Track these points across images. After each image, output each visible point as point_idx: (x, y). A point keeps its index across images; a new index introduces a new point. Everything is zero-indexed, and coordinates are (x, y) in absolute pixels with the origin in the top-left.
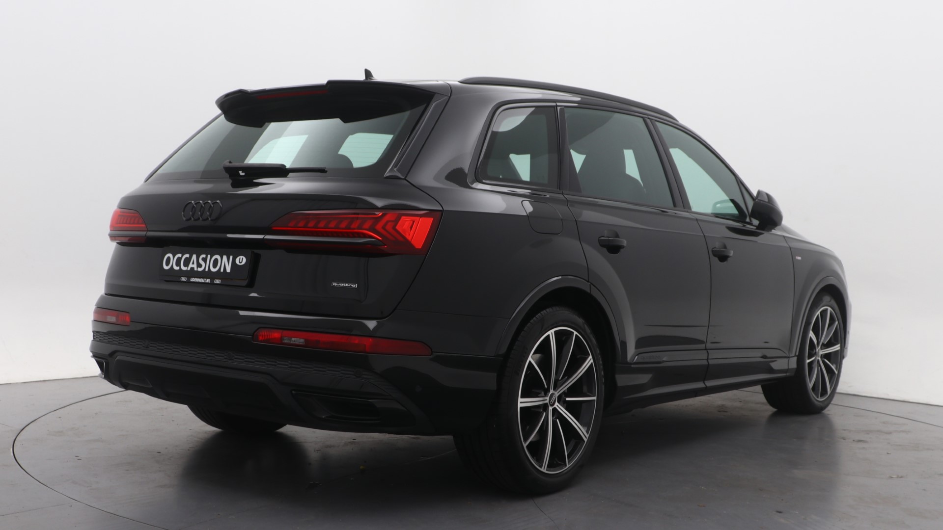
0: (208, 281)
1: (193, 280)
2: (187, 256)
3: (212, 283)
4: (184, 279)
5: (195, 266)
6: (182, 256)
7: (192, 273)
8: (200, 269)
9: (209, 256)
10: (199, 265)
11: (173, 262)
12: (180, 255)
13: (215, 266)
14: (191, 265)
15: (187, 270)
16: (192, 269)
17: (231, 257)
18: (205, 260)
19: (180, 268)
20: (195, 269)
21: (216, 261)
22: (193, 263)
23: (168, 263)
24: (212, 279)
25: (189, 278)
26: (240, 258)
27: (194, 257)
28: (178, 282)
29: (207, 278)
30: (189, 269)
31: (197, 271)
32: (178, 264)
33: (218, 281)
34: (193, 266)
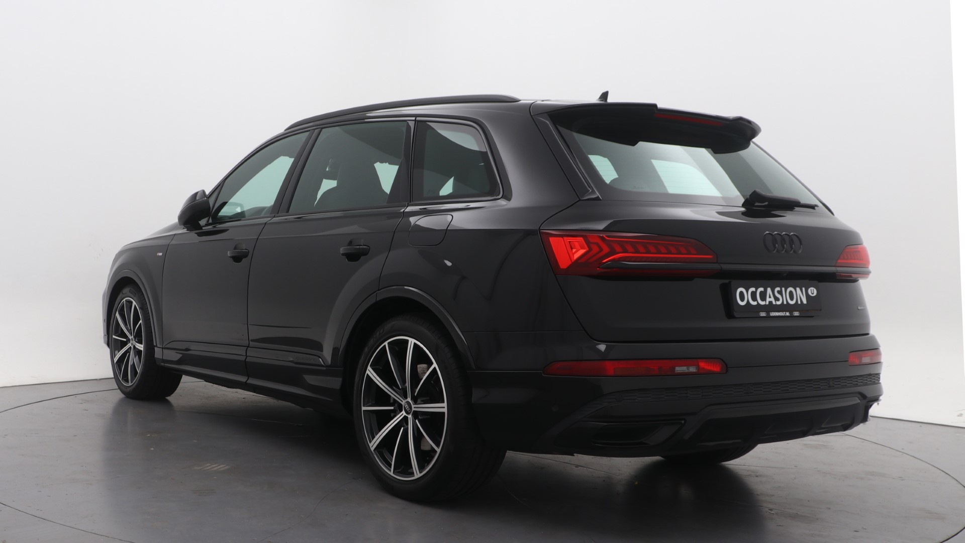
0: (788, 314)
1: (773, 314)
2: (761, 289)
3: (792, 317)
4: (763, 314)
5: (772, 299)
6: (756, 290)
7: (771, 307)
8: (779, 303)
9: (783, 289)
10: (777, 299)
11: (748, 296)
12: (753, 289)
13: (792, 299)
14: (768, 300)
15: (765, 305)
16: (771, 302)
17: (804, 289)
18: (780, 292)
19: (758, 302)
20: (774, 303)
21: (791, 293)
22: (770, 297)
23: (742, 299)
24: (791, 312)
25: (768, 312)
26: (811, 290)
27: (769, 290)
28: (758, 317)
29: (786, 311)
30: (767, 303)
31: (776, 305)
32: (754, 299)
33: (796, 314)
34: (770, 300)
